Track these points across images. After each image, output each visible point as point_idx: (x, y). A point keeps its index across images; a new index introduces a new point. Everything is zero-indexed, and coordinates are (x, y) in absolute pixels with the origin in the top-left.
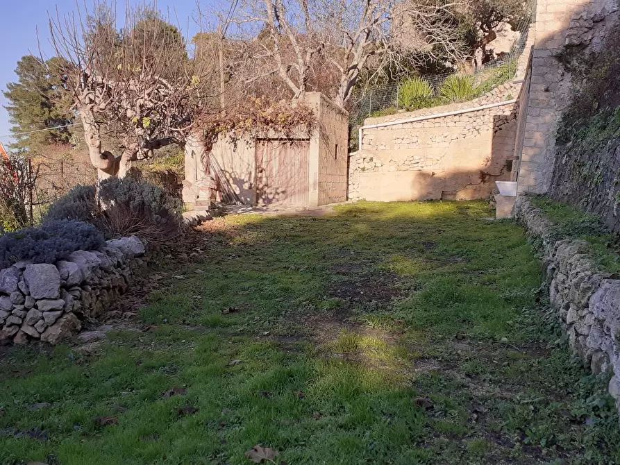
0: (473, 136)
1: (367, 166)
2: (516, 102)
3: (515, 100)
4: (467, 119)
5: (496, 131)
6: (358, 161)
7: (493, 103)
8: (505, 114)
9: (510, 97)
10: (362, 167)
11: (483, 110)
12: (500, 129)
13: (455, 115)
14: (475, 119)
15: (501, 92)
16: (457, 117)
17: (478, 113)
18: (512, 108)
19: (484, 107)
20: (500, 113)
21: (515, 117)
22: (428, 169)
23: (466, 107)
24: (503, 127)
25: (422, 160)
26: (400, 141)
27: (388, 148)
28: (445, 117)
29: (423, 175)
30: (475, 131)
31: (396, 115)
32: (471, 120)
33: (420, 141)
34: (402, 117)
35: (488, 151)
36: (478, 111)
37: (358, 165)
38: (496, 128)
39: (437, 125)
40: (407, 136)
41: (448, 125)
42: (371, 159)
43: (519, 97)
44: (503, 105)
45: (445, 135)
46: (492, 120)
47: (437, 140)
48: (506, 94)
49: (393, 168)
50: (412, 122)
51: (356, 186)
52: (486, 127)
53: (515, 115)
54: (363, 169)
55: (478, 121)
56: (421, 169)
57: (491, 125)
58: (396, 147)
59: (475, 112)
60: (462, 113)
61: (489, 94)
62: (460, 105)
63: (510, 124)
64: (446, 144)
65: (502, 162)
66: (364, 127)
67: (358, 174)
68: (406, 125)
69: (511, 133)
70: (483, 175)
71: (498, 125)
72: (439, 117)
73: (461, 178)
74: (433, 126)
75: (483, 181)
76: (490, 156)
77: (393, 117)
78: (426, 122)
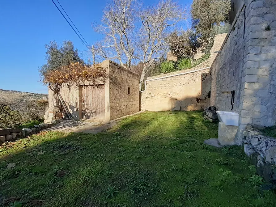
0: (192, 83)
1: (148, 96)
2: (211, 68)
3: (210, 67)
4: (190, 76)
6: (145, 94)
7: (200, 69)
8: (206, 73)
9: (208, 66)
10: (146, 97)
11: (196, 72)
12: (204, 80)
13: (184, 74)
14: (193, 76)
15: (204, 64)
16: (185, 75)
17: (194, 73)
18: (209, 70)
19: (197, 70)
20: (204, 73)
21: (210, 75)
22: (174, 97)
23: (188, 71)
24: (205, 79)
25: (171, 93)
26: (161, 86)
27: (157, 89)
28: (180, 75)
29: (172, 99)
30: (193, 81)
31: (160, 75)
32: (191, 76)
33: (170, 85)
34: (163, 76)
35: (200, 89)
36: (194, 72)
37: (145, 96)
38: (203, 79)
39: (177, 79)
40: (164, 84)
41: (181, 78)
42: (150, 93)
43: (212, 66)
44: (205, 69)
45: (180, 83)
46: (200, 76)
47: (177, 85)
48: (206, 65)
49: (159, 97)
50: (166, 78)
51: (144, 105)
52: (198, 79)
53: (210, 74)
54: (147, 98)
55: (194, 76)
56: (171, 97)
57: (200, 78)
58: (160, 88)
59: (193, 73)
60: (187, 74)
61: (198, 65)
62: (186, 70)
63: (208, 78)
64: (181, 87)
65: (206, 94)
66: (147, 81)
67: (145, 99)
68: (164, 79)
69: (209, 82)
70: (198, 100)
71: (203, 78)
72: (178, 75)
73: (188, 100)
74: (175, 79)
75: (198, 102)
76: (200, 91)
77: (158, 76)
78: (172, 78)
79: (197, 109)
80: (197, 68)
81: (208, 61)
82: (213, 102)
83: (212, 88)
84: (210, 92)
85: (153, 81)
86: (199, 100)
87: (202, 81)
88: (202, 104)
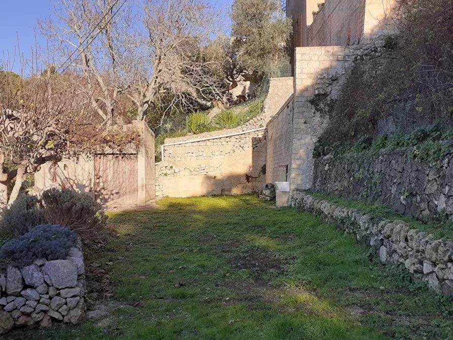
0: (239, 151)
1: (168, 172)
2: (265, 129)
3: (265, 128)
4: (235, 140)
6: (162, 169)
7: (251, 129)
8: (259, 136)
9: (261, 126)
10: (165, 173)
11: (244, 134)
12: (256, 147)
13: (227, 137)
14: (240, 140)
15: (255, 122)
16: (228, 138)
17: (242, 136)
18: (264, 133)
19: (245, 132)
20: (256, 136)
21: (265, 139)
22: (211, 174)
23: (233, 132)
24: (258, 145)
25: (207, 167)
26: (191, 154)
27: (182, 159)
28: (220, 138)
29: (208, 178)
30: (240, 148)
31: (187, 137)
32: (238, 141)
33: (204, 155)
34: (191, 138)
35: (250, 161)
36: (242, 134)
37: (162, 172)
39: (215, 144)
40: (196, 152)
41: (222, 143)
42: (171, 167)
43: (267, 126)
44: (257, 131)
45: (221, 150)
46: (251, 141)
48: (259, 124)
49: (187, 173)
50: (198, 142)
51: (161, 187)
52: (247, 146)
53: (265, 137)
54: (166, 175)
55: (242, 141)
56: (206, 173)
57: (251, 144)
58: (188, 159)
59: (240, 136)
60: (231, 136)
61: (247, 123)
62: (229, 130)
64: (222, 157)
65: (259, 168)
66: (165, 145)
67: (162, 178)
68: (194, 144)
69: (264, 149)
70: (248, 177)
71: (254, 143)
72: (217, 139)
73: (233, 179)
74: (213, 144)
75: (248, 181)
76: (251, 164)
77: (185, 138)
78: (207, 141)
79: (246, 192)
80: (245, 129)
81: (262, 117)
82: (269, 179)
83: (268, 160)
84: (265, 166)
85: (176, 146)
86: (251, 179)
87: (254, 148)
88: (254, 183)
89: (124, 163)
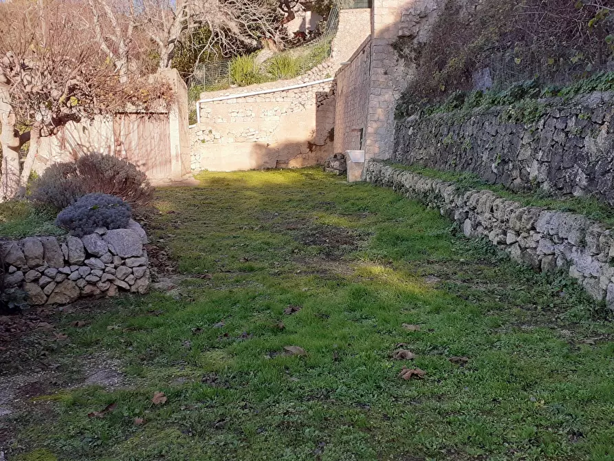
0: (299, 110)
1: (207, 138)
2: (334, 81)
3: (332, 79)
4: (294, 95)
5: (319, 105)
6: (198, 134)
7: (314, 81)
8: (326, 90)
9: (328, 76)
10: (202, 139)
11: (306, 87)
12: (322, 104)
13: (283, 91)
14: (300, 95)
15: (320, 71)
16: (285, 92)
17: (303, 90)
18: (332, 85)
19: (307, 84)
20: (321, 90)
21: (334, 93)
22: (263, 140)
23: (291, 84)
24: (324, 102)
25: (257, 132)
26: (235, 114)
27: (225, 121)
28: (274, 92)
29: (258, 146)
30: (301, 106)
31: (230, 90)
32: (297, 96)
33: (253, 115)
34: (236, 91)
35: (313, 124)
36: (302, 87)
37: (198, 137)
38: (319, 103)
39: (268, 100)
40: (241, 110)
41: (277, 100)
42: (210, 132)
43: (336, 76)
44: (323, 83)
45: (275, 109)
46: (314, 96)
48: (325, 73)
49: (231, 139)
50: (245, 97)
51: (197, 157)
52: (310, 103)
54: (203, 141)
55: (303, 96)
56: (256, 140)
57: (314, 101)
58: (232, 120)
60: (288, 89)
62: (286, 82)
63: (330, 100)
65: (325, 133)
66: (201, 101)
67: (198, 145)
68: (240, 100)
69: (331, 108)
70: (310, 145)
71: (319, 100)
72: (269, 93)
73: (292, 149)
74: (264, 100)
75: (311, 150)
76: (315, 128)
78: (257, 97)
79: (308, 164)
80: (307, 80)
81: (329, 64)
82: (338, 147)
83: (337, 122)
84: (333, 130)
85: (215, 103)
86: (314, 147)
88: (319, 153)
89: (151, 125)
